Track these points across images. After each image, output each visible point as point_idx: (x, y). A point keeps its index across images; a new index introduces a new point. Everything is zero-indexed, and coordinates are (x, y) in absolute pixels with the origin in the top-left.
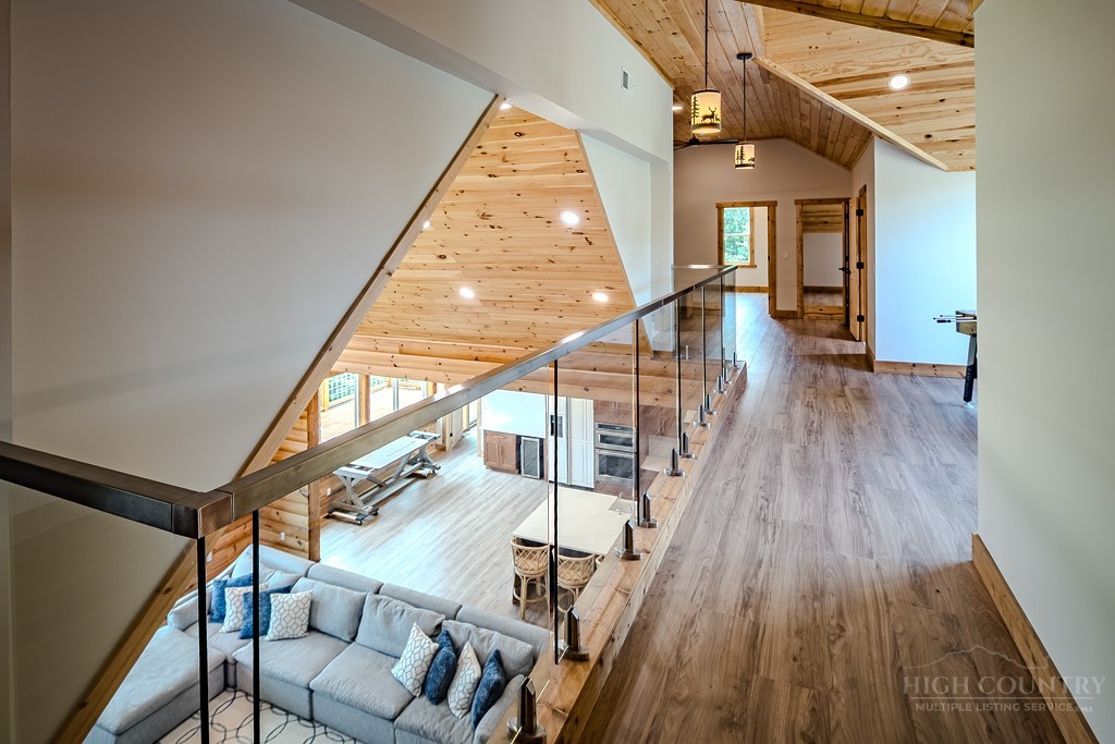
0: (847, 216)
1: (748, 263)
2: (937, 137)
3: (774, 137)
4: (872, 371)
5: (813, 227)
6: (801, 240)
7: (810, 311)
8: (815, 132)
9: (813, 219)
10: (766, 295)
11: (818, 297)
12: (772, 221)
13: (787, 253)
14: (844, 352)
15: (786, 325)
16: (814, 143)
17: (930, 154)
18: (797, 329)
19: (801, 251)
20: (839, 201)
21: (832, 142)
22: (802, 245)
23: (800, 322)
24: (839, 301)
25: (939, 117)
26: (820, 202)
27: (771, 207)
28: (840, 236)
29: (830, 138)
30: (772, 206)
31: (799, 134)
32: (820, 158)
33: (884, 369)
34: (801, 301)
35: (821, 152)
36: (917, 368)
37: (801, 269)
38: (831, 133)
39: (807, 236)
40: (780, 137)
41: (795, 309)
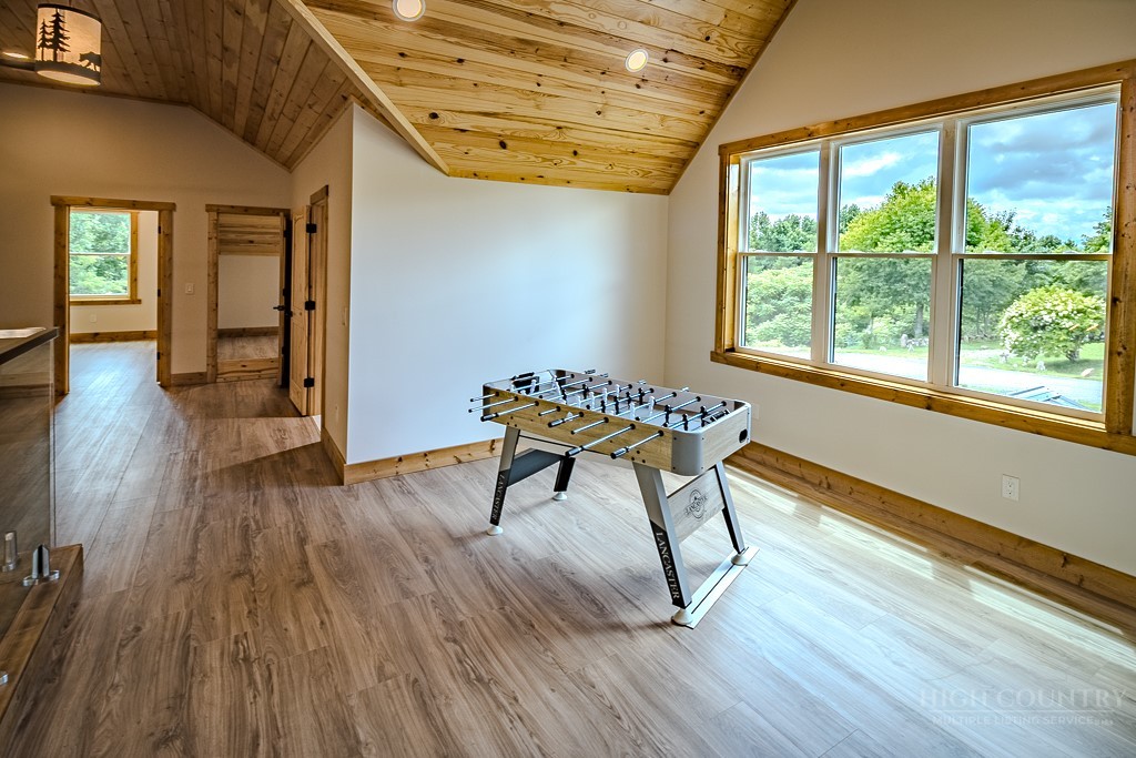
0: (288, 233)
1: (125, 294)
2: (447, 120)
3: (171, 101)
4: (341, 483)
5: (234, 247)
6: (216, 265)
7: (226, 369)
8: (245, 93)
9: (232, 236)
10: (153, 345)
11: (239, 343)
12: (166, 235)
13: (191, 285)
14: (289, 446)
15: (186, 402)
16: (241, 119)
17: (432, 144)
18: (207, 405)
19: (216, 282)
20: (274, 212)
21: (271, 118)
22: (216, 274)
23: (210, 390)
24: (271, 350)
25: (452, 88)
26: (247, 210)
27: (165, 213)
28: (275, 263)
29: (269, 110)
30: (166, 211)
31: (216, 98)
32: (246, 147)
33: (360, 475)
34: (213, 355)
35: (250, 137)
36: (404, 462)
37: (214, 308)
38: (274, 95)
39: (223, 259)
40: (181, 103)
41: (203, 369)
